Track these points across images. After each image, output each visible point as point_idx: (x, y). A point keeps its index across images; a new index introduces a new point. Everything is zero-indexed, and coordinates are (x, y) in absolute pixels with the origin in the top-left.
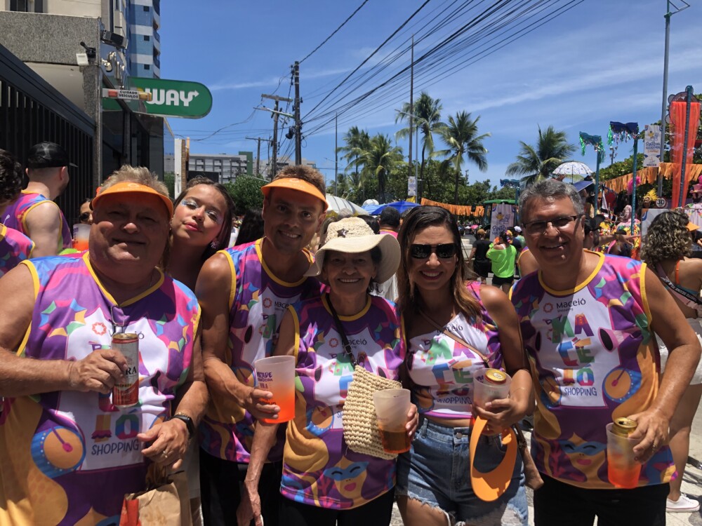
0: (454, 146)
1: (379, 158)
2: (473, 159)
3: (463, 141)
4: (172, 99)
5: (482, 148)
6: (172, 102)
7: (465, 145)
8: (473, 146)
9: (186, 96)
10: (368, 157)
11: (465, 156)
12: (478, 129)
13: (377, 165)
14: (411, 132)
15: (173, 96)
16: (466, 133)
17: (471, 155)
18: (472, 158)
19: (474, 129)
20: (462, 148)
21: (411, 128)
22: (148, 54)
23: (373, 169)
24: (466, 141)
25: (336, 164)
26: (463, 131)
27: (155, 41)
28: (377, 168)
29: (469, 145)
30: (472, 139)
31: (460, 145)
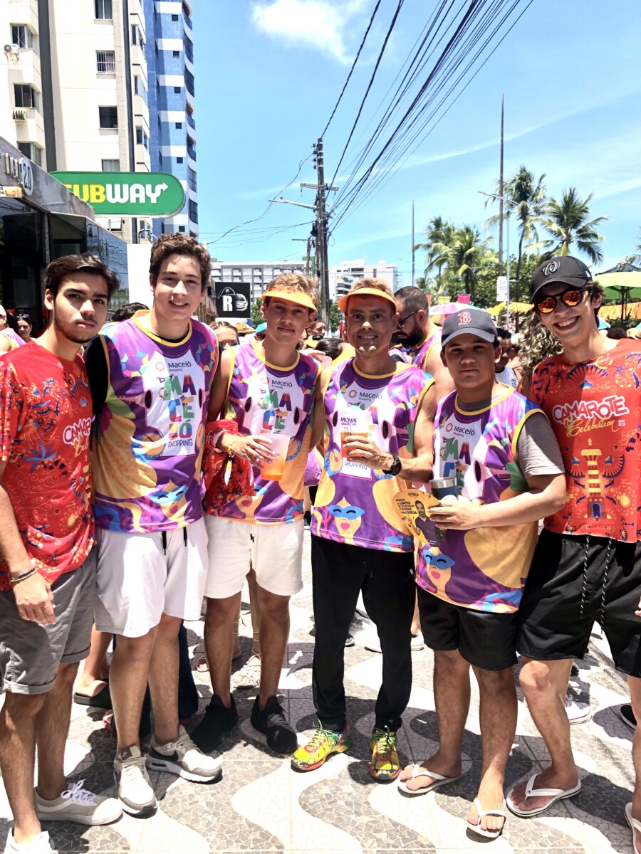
0: (559, 234)
1: (463, 256)
2: (585, 250)
3: (570, 227)
4: (138, 196)
5: (596, 236)
6: (138, 199)
7: (573, 233)
8: (583, 233)
9: (153, 191)
10: (449, 254)
11: (573, 246)
12: (590, 211)
13: (460, 264)
14: (501, 219)
15: (137, 191)
16: (573, 217)
17: (581, 245)
18: (582, 249)
19: (586, 212)
20: (569, 236)
21: (502, 214)
22: (181, 145)
23: (456, 270)
24: (575, 227)
25: (413, 265)
26: (570, 214)
27: (189, 128)
28: (459, 268)
29: (579, 232)
30: (583, 224)
31: (566, 233)
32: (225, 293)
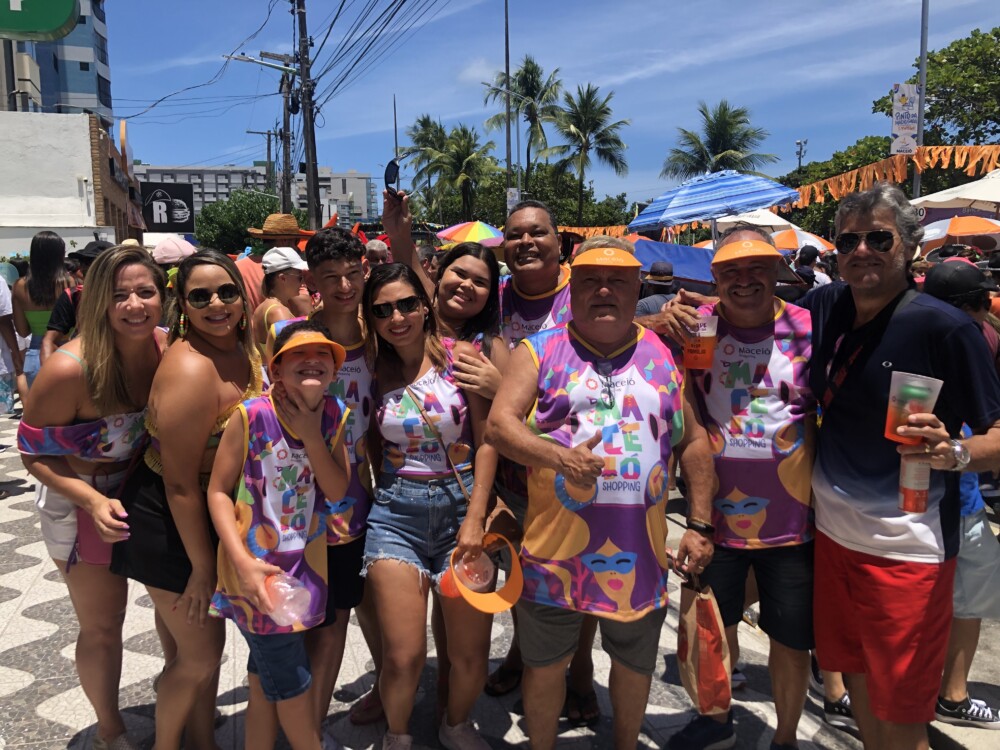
0: (576, 138)
1: (461, 163)
2: (606, 158)
3: (589, 130)
5: (617, 142)
7: (592, 138)
8: (603, 139)
10: (445, 161)
11: (592, 154)
12: (612, 113)
13: (458, 174)
14: (508, 118)
16: (593, 119)
17: (601, 153)
18: (603, 157)
19: (606, 113)
20: (587, 141)
21: (509, 113)
23: (453, 180)
24: (592, 131)
26: (588, 115)
29: (597, 137)
30: (603, 128)
31: (585, 136)
32: (156, 198)
